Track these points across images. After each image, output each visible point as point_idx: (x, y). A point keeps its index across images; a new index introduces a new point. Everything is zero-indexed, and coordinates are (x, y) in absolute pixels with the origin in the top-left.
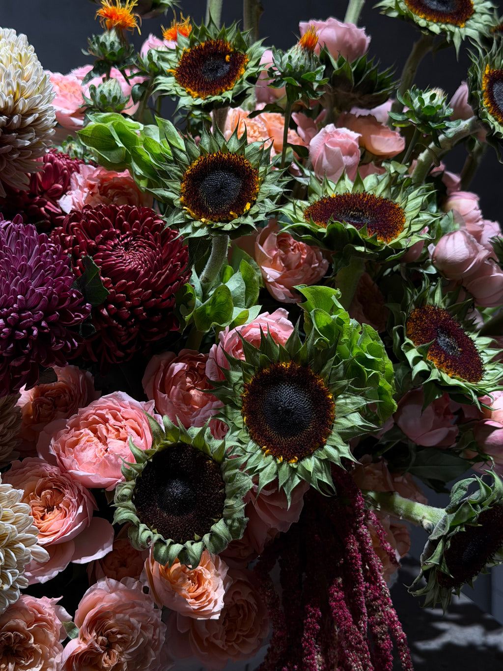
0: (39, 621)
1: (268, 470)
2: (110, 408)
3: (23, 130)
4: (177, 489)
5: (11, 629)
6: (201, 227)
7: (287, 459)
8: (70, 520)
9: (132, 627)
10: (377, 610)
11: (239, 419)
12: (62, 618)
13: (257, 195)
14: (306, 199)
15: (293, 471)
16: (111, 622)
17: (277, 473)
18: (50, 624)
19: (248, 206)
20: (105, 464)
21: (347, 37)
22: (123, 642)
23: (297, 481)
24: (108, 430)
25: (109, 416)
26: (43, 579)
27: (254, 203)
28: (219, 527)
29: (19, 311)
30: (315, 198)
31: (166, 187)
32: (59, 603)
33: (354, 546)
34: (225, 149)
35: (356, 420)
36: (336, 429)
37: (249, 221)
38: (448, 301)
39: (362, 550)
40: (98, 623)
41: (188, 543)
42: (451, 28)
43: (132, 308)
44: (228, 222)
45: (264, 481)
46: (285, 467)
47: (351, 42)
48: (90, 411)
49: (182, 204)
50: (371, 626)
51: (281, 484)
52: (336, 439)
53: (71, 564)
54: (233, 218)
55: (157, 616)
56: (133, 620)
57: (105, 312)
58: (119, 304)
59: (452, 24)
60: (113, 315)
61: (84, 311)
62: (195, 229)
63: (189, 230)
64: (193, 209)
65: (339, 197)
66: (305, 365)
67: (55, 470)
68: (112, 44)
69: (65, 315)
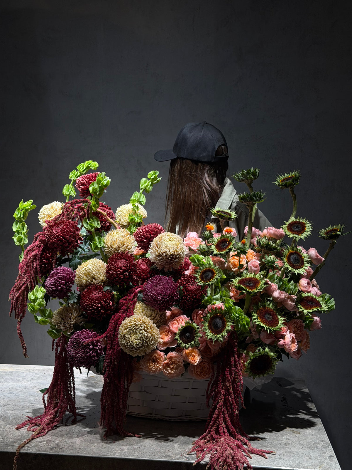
0: (160, 356)
1: (210, 336)
2: (181, 318)
3: (176, 258)
4: (188, 335)
5: (155, 356)
6: (202, 283)
7: (215, 334)
8: (169, 338)
9: (177, 361)
10: (237, 375)
11: (207, 324)
12: (165, 357)
13: (214, 278)
14: (240, 277)
15: (216, 337)
16: (173, 359)
17: (212, 337)
18: (162, 357)
19: (211, 280)
20: (177, 328)
21: (276, 233)
22: (175, 363)
23: (216, 339)
24: (180, 322)
25: (181, 320)
26: (162, 349)
27: (213, 279)
28: (193, 342)
29: (164, 295)
30: (243, 277)
31: (196, 274)
32: (165, 354)
33: (232, 359)
34: (211, 267)
35: (230, 328)
36: (226, 329)
37: (210, 283)
38: (274, 307)
39: (235, 360)
40: (170, 358)
41: (186, 344)
42: (296, 236)
43: (189, 298)
44: (207, 283)
45: (209, 337)
46: (214, 336)
47: (277, 234)
48: (178, 318)
49: (199, 278)
50: (234, 379)
51: (212, 339)
52: (225, 331)
53: (168, 347)
54: (208, 282)
55: (182, 361)
56: (177, 360)
57: (184, 298)
58: (187, 297)
59: (297, 234)
60: (185, 299)
61: (177, 297)
62: (200, 283)
63: (199, 283)
64: (201, 279)
65: (249, 278)
66: (223, 315)
67: (168, 328)
68: (207, 234)
69: (173, 297)
